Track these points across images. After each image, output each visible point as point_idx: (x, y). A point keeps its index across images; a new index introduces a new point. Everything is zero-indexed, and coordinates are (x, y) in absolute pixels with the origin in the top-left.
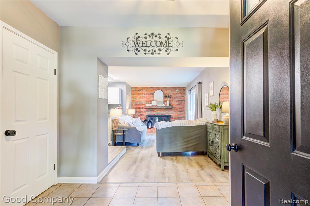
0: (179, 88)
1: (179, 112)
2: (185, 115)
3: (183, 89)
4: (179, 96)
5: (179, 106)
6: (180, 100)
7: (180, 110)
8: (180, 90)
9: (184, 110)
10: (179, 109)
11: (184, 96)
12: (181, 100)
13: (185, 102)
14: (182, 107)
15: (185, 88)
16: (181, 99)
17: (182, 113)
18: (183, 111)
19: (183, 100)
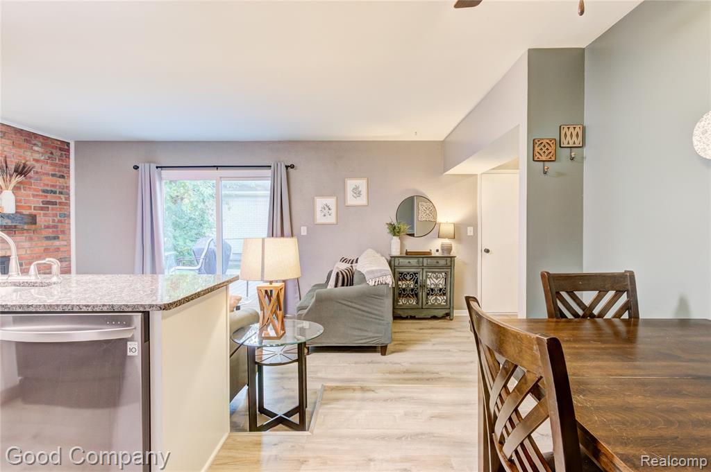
0: (46, 141)
1: (47, 238)
2: (69, 251)
3: (61, 149)
4: (47, 174)
5: (45, 215)
6: (49, 189)
7: (49, 232)
8: (49, 149)
9: (63, 232)
10: (48, 227)
11: (63, 177)
12: (55, 193)
13: (68, 199)
14: (56, 219)
15: (68, 144)
16: (53, 186)
17: (57, 243)
18: (61, 236)
19: (61, 193)
